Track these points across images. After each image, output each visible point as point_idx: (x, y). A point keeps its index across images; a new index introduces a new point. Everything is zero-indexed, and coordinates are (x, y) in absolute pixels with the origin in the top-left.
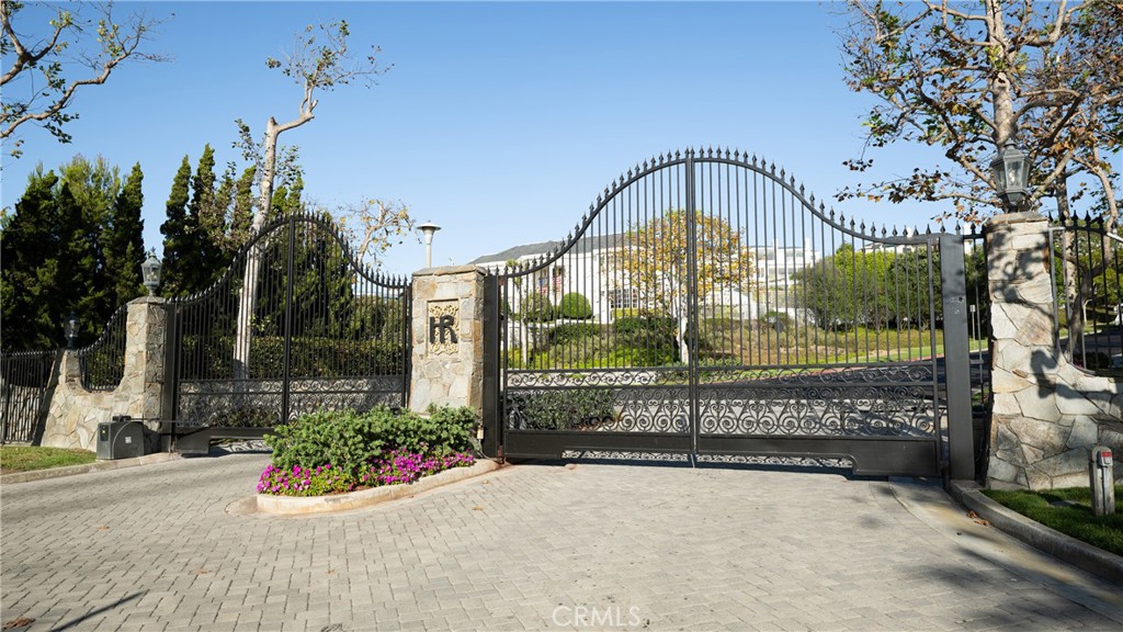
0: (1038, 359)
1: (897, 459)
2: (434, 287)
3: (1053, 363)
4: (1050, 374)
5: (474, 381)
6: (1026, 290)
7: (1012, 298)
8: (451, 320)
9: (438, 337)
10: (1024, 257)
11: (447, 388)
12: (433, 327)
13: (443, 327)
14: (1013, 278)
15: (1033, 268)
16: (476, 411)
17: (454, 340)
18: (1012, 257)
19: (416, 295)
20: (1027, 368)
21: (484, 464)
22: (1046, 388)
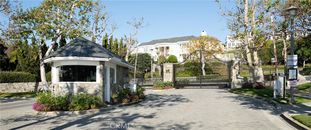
0: (237, 75)
1: (223, 86)
2: (166, 66)
3: (238, 76)
4: (238, 77)
5: (172, 79)
6: (236, 68)
7: (235, 69)
8: (169, 70)
9: (167, 72)
10: (236, 64)
11: (169, 79)
12: (166, 71)
13: (168, 71)
14: (235, 66)
15: (237, 65)
16: (173, 82)
17: (169, 73)
18: (235, 64)
19: (164, 67)
20: (236, 76)
21: (174, 88)
22: (237, 78)
